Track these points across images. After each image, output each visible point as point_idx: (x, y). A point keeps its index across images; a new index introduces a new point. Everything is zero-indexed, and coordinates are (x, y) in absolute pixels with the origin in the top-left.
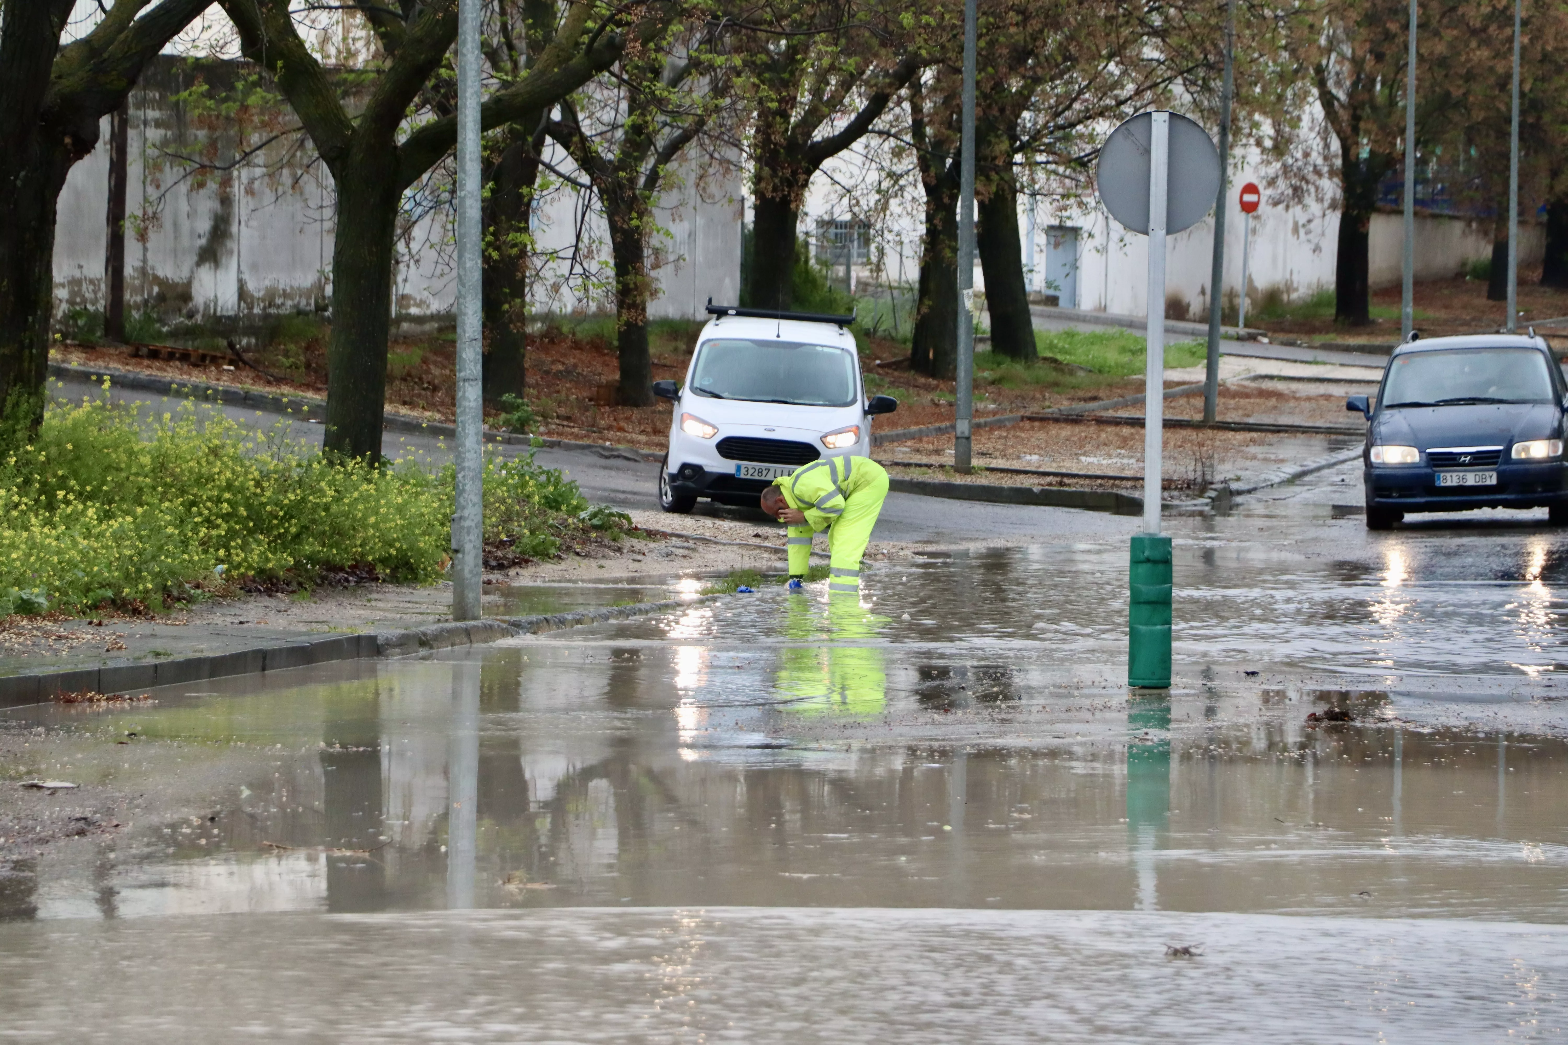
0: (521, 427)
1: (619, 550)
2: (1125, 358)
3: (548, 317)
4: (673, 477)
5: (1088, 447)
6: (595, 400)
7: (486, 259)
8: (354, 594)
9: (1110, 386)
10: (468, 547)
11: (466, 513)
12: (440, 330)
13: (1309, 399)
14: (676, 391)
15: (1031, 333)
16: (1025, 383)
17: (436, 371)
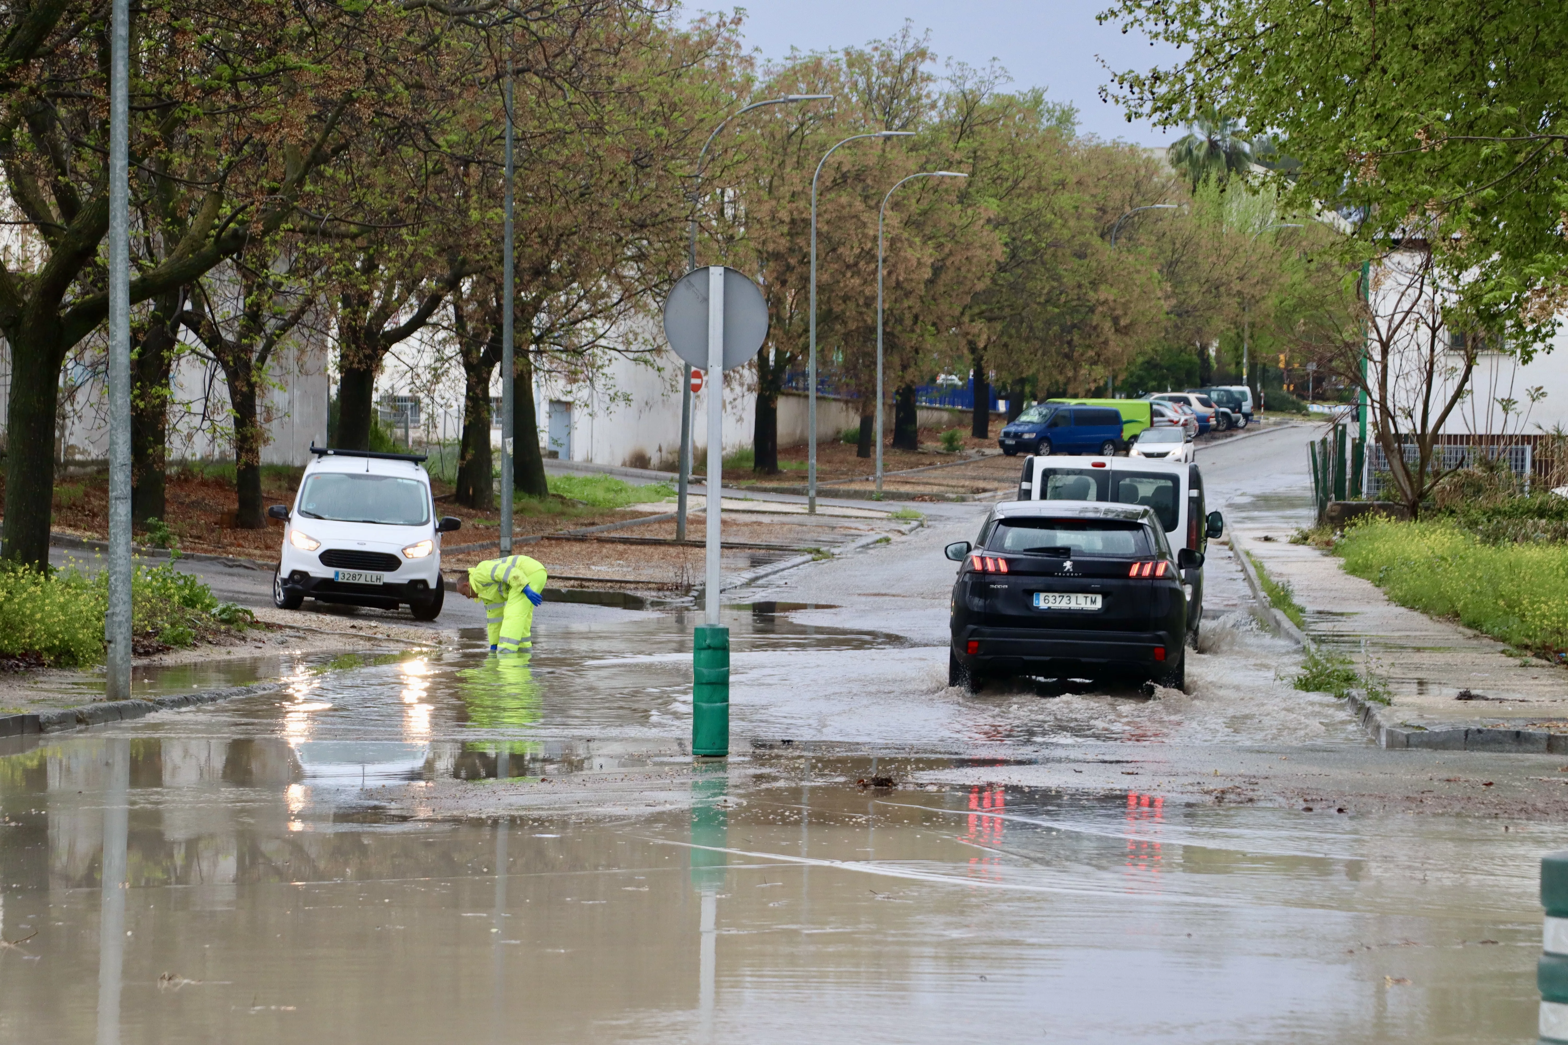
0: (163, 543)
1: (244, 639)
2: (611, 496)
3: (182, 463)
4: (285, 581)
5: (595, 559)
6: (220, 523)
7: (134, 408)
8: (23, 678)
9: (602, 515)
10: (119, 638)
11: (117, 610)
12: (99, 472)
13: (746, 525)
14: (287, 514)
15: (543, 477)
16: (540, 512)
17: (96, 503)
